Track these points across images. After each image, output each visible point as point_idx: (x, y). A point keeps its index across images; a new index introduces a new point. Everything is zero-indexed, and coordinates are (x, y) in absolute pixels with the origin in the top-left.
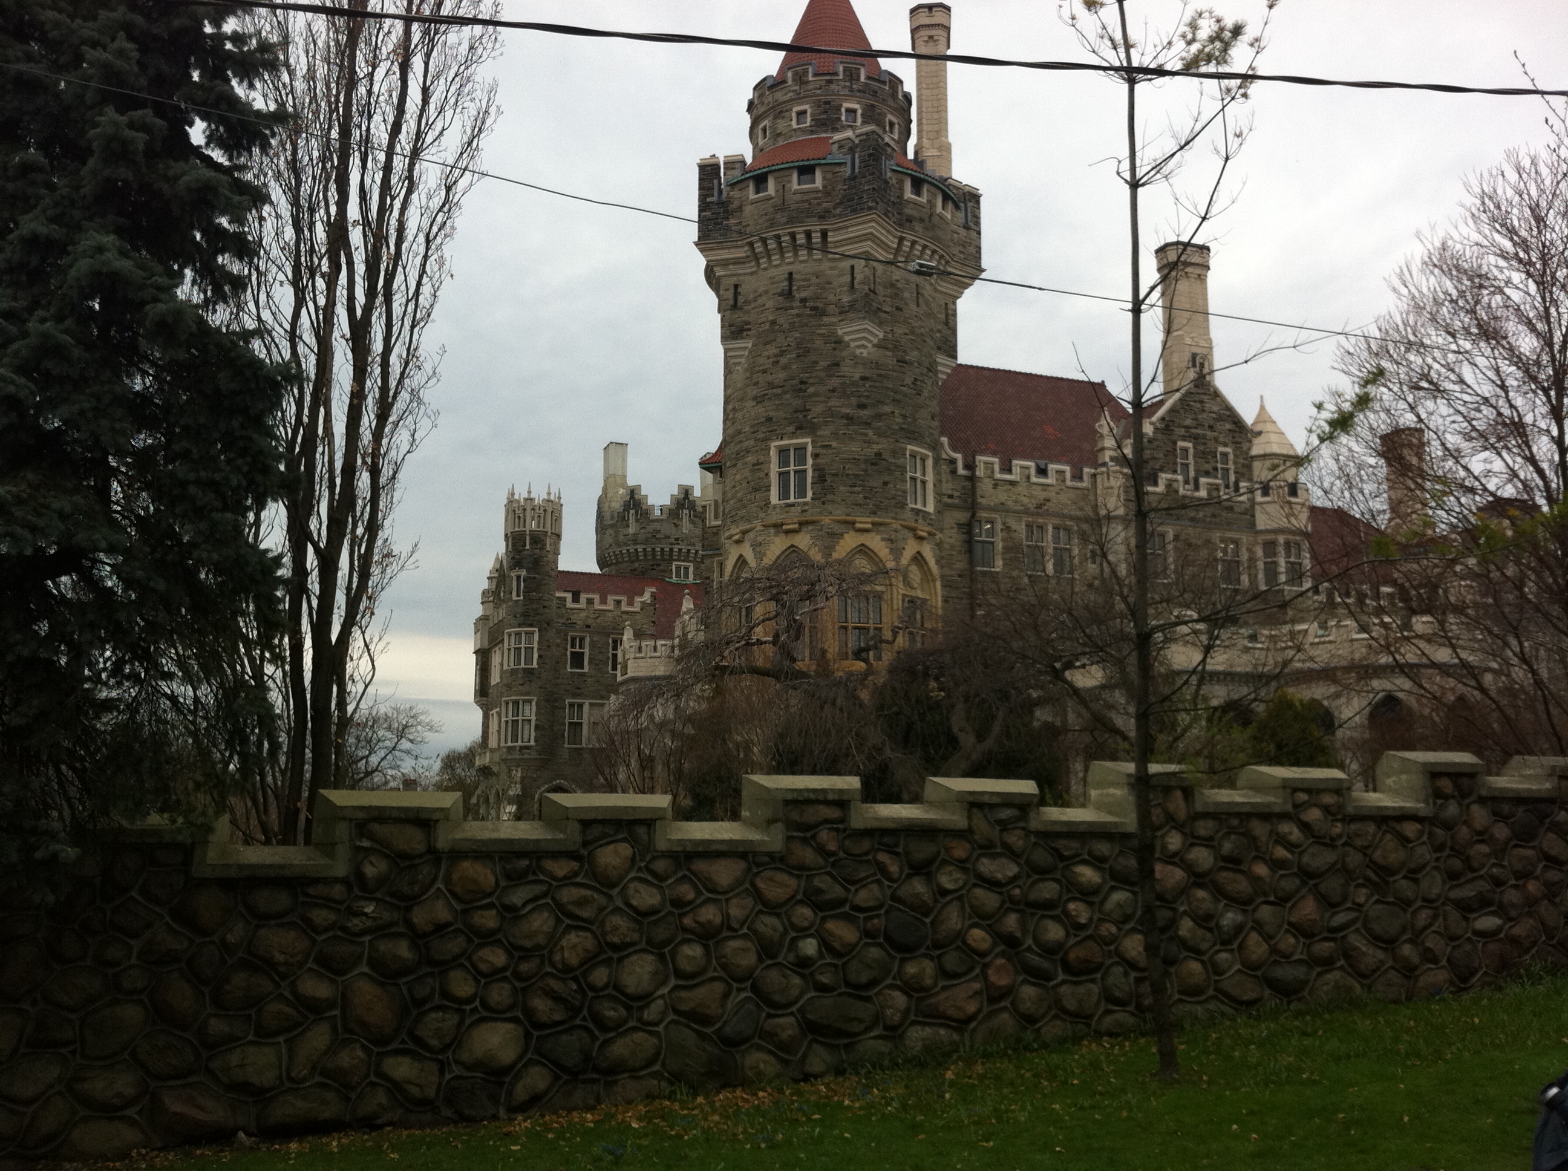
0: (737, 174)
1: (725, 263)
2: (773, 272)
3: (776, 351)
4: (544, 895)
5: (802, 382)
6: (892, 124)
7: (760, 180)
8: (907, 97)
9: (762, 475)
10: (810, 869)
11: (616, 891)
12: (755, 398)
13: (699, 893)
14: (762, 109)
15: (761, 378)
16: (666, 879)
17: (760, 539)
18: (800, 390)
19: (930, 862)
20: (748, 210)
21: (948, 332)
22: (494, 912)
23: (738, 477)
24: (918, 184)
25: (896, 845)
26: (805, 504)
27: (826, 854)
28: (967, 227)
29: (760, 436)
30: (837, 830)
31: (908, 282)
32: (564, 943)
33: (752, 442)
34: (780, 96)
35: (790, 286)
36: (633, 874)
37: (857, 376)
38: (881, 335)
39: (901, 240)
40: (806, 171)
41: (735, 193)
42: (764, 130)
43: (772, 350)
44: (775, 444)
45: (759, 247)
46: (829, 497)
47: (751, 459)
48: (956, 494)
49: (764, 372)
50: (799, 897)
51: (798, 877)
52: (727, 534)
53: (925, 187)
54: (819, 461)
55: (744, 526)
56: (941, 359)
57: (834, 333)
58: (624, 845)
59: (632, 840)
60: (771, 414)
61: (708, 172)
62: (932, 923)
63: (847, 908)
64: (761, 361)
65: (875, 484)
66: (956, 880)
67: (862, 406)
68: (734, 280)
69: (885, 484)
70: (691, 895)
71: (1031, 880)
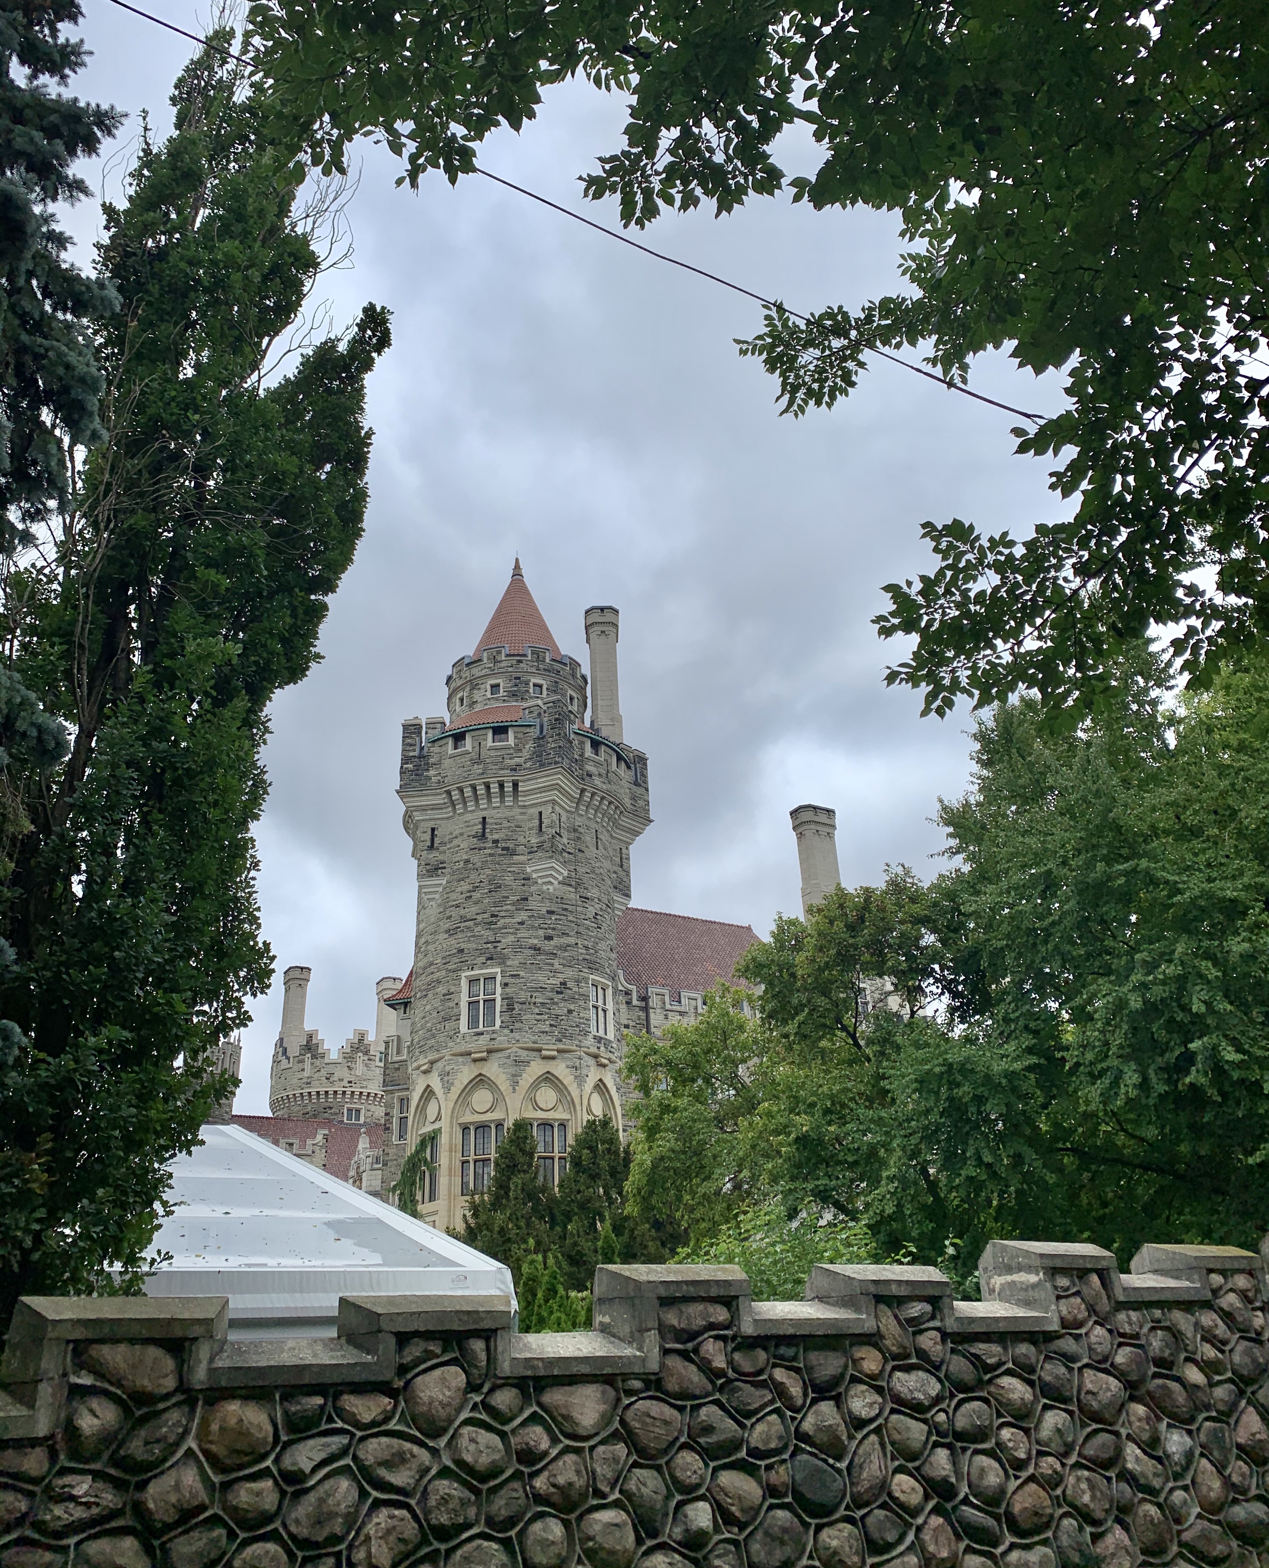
0: (436, 733)
1: (423, 809)
2: (468, 817)
3: (470, 887)
4: (344, 1452)
5: (493, 916)
6: (572, 698)
7: (459, 738)
8: (584, 678)
9: (451, 1004)
10: (695, 1397)
11: (442, 1442)
12: (447, 931)
13: (555, 1441)
14: (459, 683)
15: (455, 913)
16: (511, 1419)
17: (448, 1068)
18: (491, 923)
19: (837, 1380)
20: (447, 763)
21: (622, 874)
22: (270, 1483)
23: (428, 1007)
24: (596, 745)
25: (795, 1358)
26: (494, 1032)
27: (712, 1374)
28: (636, 784)
29: (451, 967)
30: (724, 1338)
31: (588, 828)
32: (370, 1529)
33: (444, 973)
34: (476, 671)
35: (484, 829)
36: (465, 1415)
37: (544, 910)
38: (566, 873)
39: (583, 791)
40: (500, 731)
41: (436, 749)
42: (462, 700)
43: (465, 887)
44: (465, 974)
45: (456, 795)
46: (518, 1025)
47: (442, 989)
48: (631, 1024)
49: (457, 906)
50: (682, 1440)
51: (681, 1409)
52: (415, 1065)
53: (603, 748)
54: (508, 990)
55: (432, 1056)
56: (617, 897)
57: (523, 872)
58: (454, 1369)
59: (463, 1361)
60: (463, 946)
61: (411, 730)
62: (849, 1468)
63: (743, 1454)
64: (453, 896)
65: (559, 1012)
66: (871, 1405)
67: (549, 938)
68: (432, 824)
69: (570, 1012)
70: (545, 1444)
71: (955, 1400)
